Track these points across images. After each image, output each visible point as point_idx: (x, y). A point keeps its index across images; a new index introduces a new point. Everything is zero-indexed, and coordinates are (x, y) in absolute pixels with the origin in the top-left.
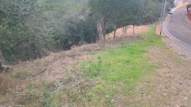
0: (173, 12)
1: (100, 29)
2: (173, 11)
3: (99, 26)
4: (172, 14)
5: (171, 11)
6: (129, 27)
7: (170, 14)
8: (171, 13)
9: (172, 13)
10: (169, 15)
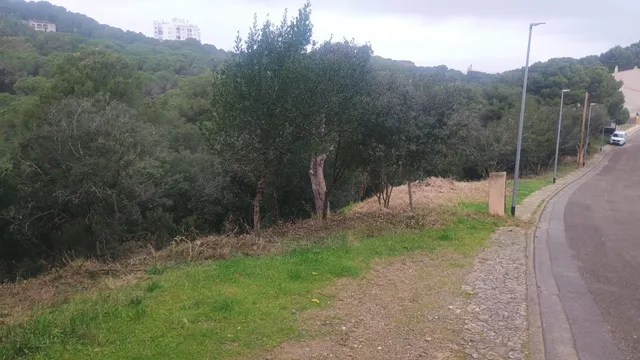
0: (621, 140)
1: (319, 184)
2: (621, 136)
3: (315, 175)
4: (618, 145)
5: (616, 135)
6: (428, 185)
7: (613, 144)
8: (616, 144)
9: (621, 143)
10: (607, 148)
